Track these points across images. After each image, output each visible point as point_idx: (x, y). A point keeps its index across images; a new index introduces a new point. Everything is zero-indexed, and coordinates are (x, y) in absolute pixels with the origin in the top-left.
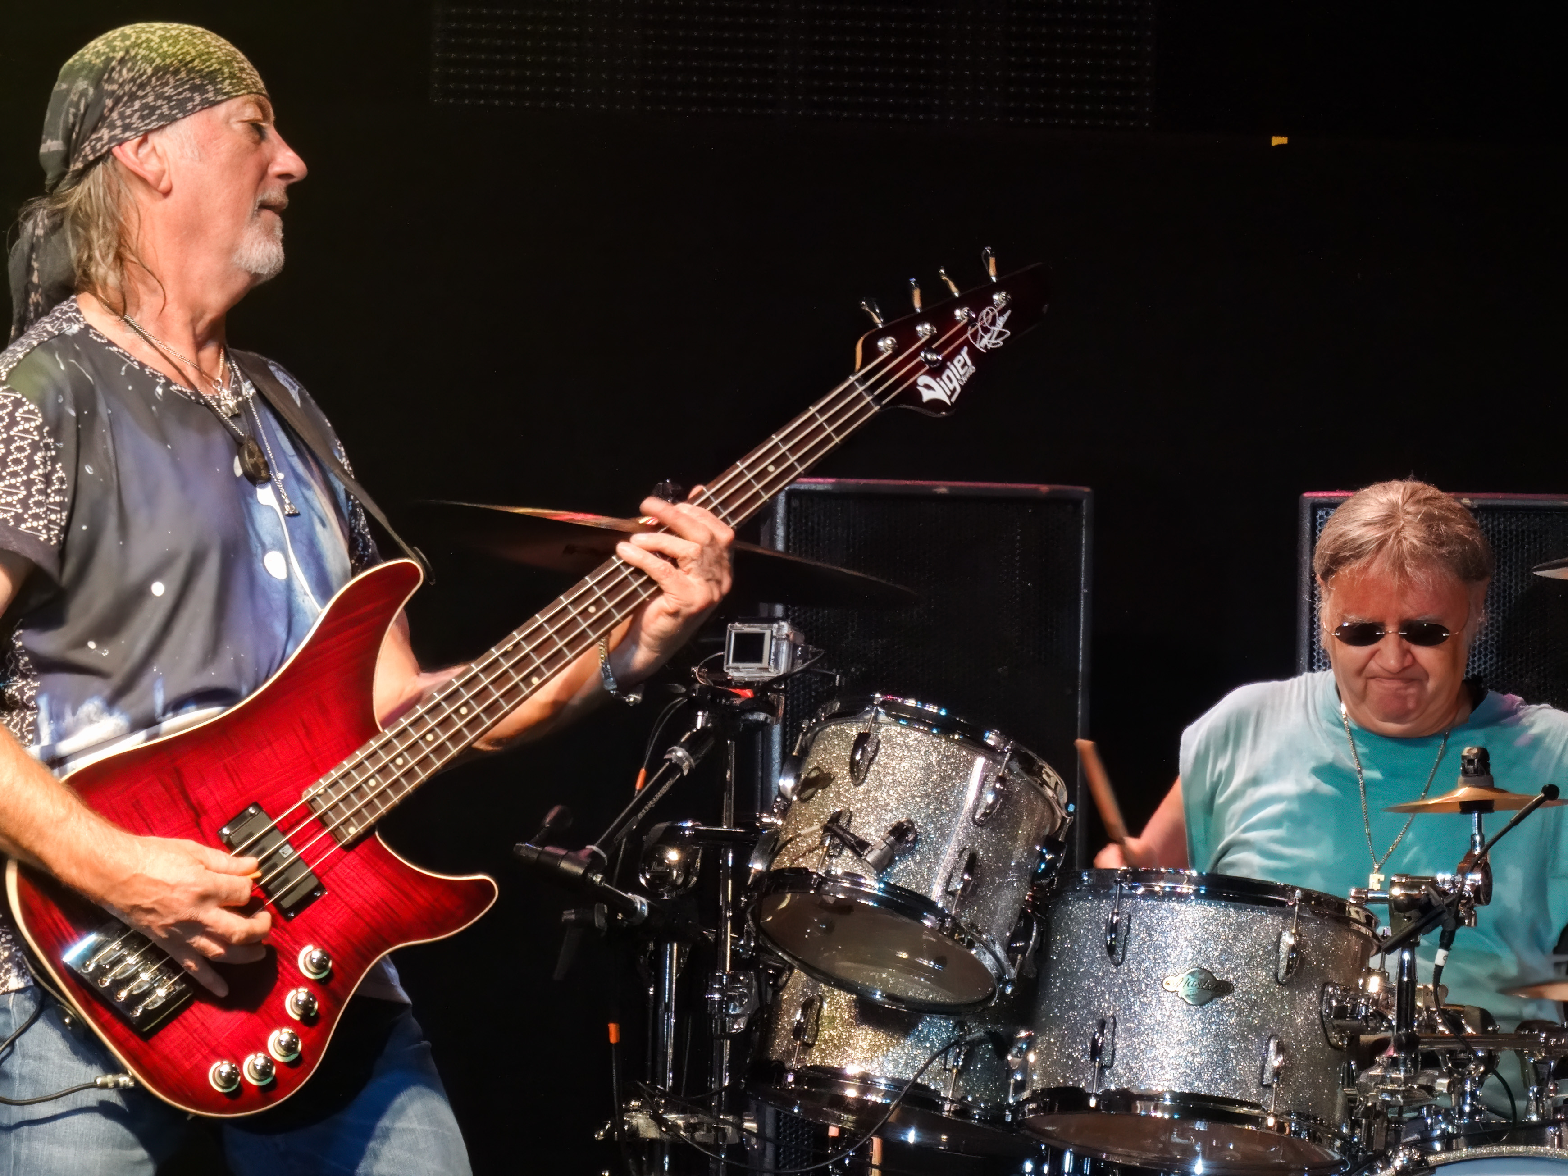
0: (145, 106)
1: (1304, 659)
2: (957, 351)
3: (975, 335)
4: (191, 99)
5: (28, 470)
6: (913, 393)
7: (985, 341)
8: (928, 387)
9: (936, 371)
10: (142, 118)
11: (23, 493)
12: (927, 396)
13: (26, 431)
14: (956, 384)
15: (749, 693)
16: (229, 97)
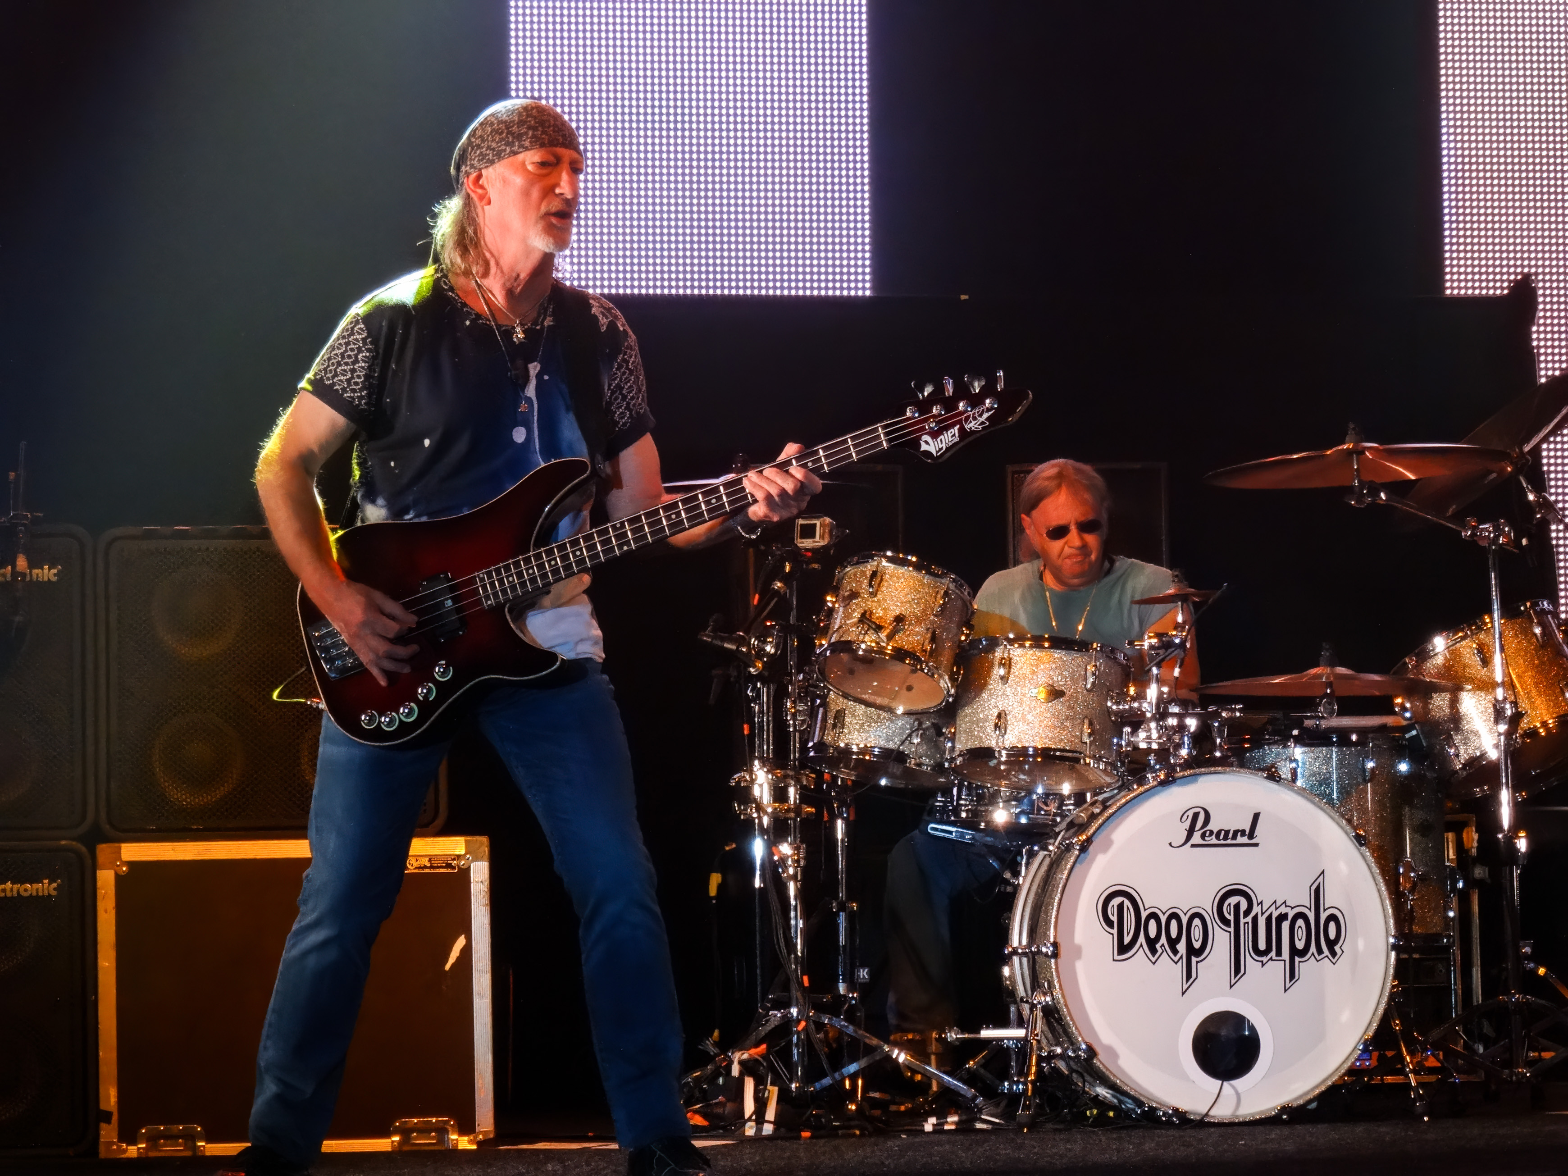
0: (481, 154)
1: (1011, 561)
2: (952, 426)
3: (967, 418)
4: (505, 150)
5: (354, 363)
6: (916, 443)
7: (971, 425)
8: (927, 443)
9: (935, 435)
10: (479, 161)
11: (349, 376)
12: (924, 447)
13: (357, 340)
14: (944, 445)
15: (810, 554)
16: (527, 149)
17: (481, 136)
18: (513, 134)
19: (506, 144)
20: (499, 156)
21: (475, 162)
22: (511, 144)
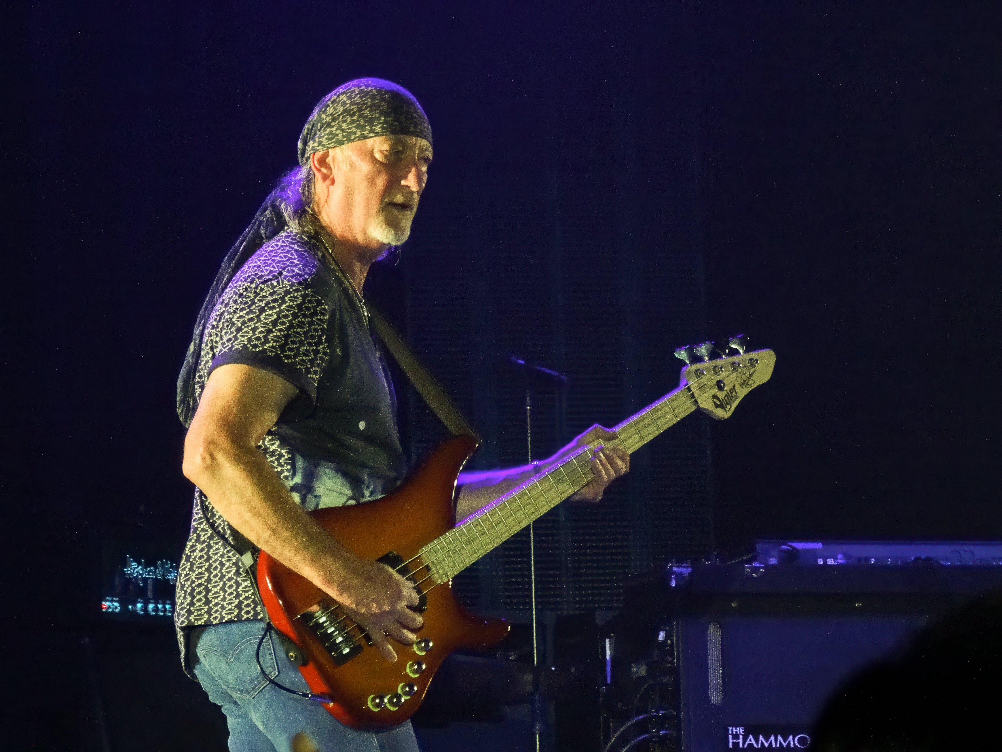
17: (332, 115)
18: (364, 117)
19: (357, 127)
20: (349, 138)
21: (324, 140)
22: (362, 128)
